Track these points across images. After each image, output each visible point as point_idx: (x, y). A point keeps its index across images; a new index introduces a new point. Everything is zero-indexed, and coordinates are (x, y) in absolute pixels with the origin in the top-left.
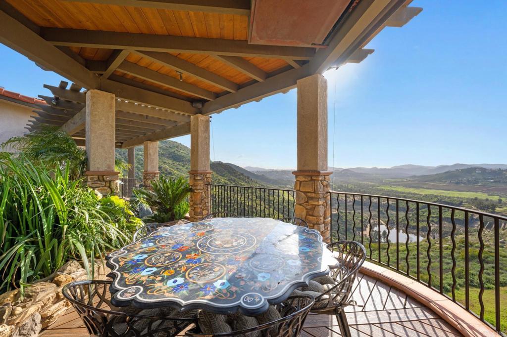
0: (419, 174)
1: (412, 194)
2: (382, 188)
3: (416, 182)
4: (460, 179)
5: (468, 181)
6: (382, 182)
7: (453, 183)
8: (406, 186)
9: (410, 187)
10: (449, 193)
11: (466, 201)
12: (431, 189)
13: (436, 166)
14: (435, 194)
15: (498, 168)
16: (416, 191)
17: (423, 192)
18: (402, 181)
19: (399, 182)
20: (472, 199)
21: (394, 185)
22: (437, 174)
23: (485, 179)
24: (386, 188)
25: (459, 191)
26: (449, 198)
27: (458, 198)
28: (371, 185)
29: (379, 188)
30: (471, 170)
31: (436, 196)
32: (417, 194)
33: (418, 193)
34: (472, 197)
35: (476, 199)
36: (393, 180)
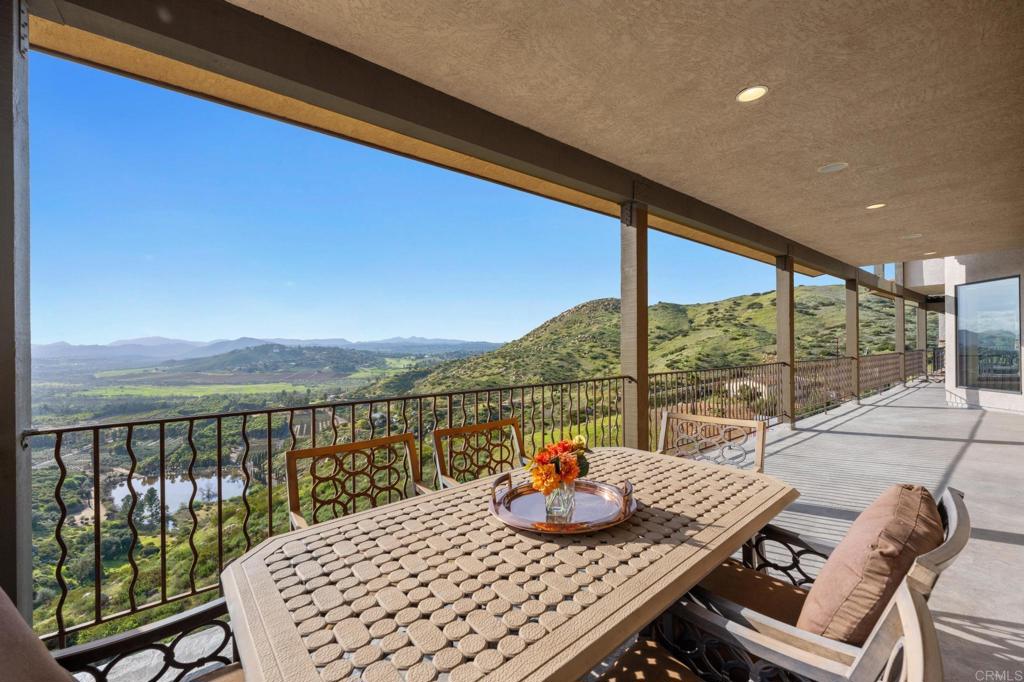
0: (178, 356)
1: (177, 397)
2: (99, 392)
3: (179, 373)
4: (254, 363)
5: (266, 366)
6: (94, 378)
7: (244, 370)
8: (159, 383)
9: (169, 384)
10: (241, 389)
11: (268, 398)
12: (209, 384)
13: (207, 341)
14: (222, 393)
15: (297, 344)
16: (184, 392)
17: (198, 392)
18: (146, 373)
19: (140, 375)
20: (277, 394)
21: (129, 383)
22: (216, 357)
23: (285, 362)
24: (111, 393)
25: (255, 383)
26: (246, 396)
27: (257, 394)
28: (61, 390)
29: (86, 393)
30: (266, 348)
31: (225, 397)
32: (186, 398)
33: (188, 395)
34: (275, 391)
35: (284, 393)
36: (124, 373)
